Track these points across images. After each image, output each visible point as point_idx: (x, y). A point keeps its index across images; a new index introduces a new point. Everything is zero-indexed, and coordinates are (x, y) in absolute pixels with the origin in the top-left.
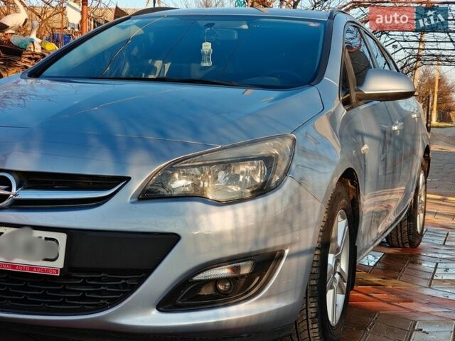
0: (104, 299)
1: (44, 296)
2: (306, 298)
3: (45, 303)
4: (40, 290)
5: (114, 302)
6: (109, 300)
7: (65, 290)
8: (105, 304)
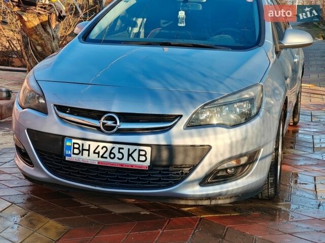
0: (171, 181)
1: (138, 180)
2: (268, 178)
3: (139, 183)
4: (136, 177)
5: (177, 182)
6: (174, 181)
7: (149, 177)
8: (171, 183)
